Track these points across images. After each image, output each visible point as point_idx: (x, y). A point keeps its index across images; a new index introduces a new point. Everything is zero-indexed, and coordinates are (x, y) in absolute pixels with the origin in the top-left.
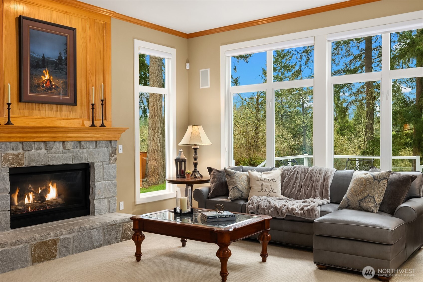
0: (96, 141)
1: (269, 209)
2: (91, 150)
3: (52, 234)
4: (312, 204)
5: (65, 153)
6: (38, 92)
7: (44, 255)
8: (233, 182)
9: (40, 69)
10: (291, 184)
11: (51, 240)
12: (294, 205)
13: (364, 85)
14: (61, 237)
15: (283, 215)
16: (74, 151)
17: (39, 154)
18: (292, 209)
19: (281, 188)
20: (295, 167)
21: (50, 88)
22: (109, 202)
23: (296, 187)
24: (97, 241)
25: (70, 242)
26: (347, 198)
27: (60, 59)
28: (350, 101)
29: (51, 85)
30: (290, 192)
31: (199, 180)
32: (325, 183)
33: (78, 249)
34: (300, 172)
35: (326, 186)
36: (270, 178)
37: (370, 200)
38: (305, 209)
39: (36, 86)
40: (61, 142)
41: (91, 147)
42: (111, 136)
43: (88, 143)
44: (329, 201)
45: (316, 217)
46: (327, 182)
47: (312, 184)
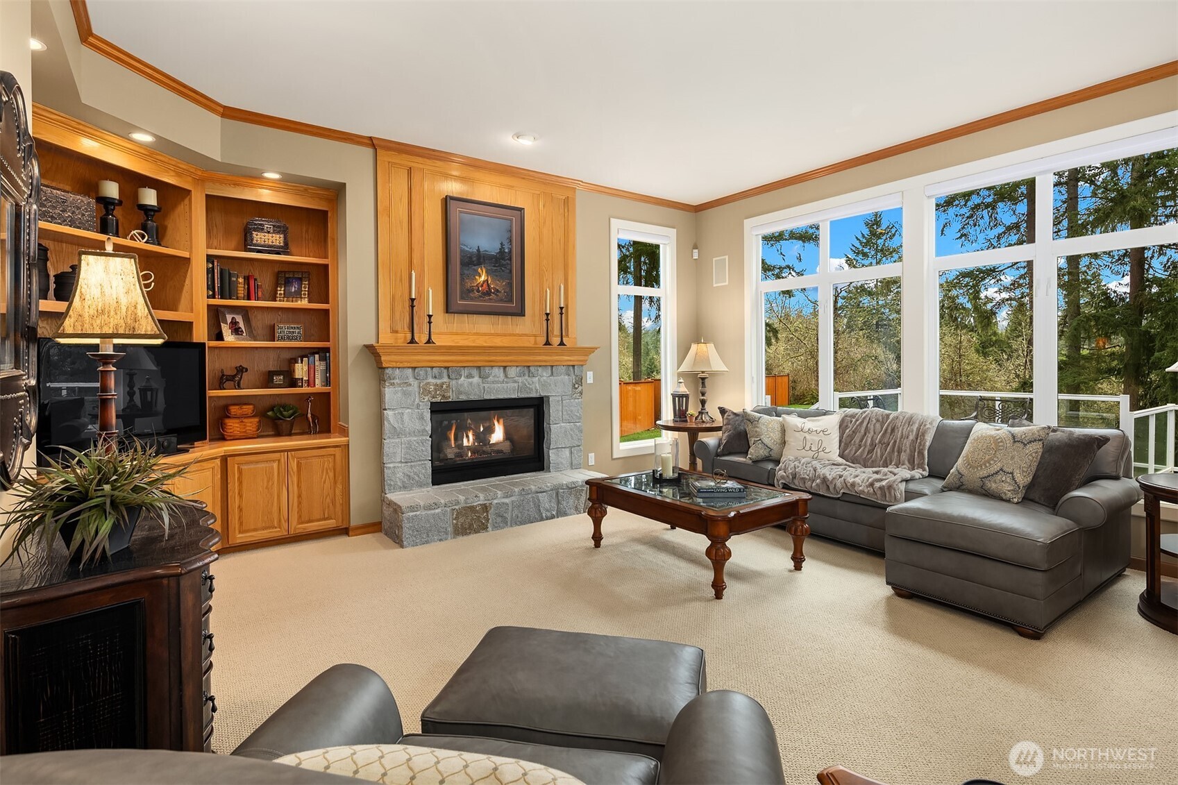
0: (552, 366)
1: (814, 480)
2: (545, 378)
3: (482, 496)
4: (892, 478)
5: (507, 383)
6: (472, 299)
7: (471, 525)
8: (756, 432)
9: (474, 267)
10: (857, 439)
11: (481, 505)
12: (857, 476)
13: (1025, 274)
14: (495, 501)
15: (838, 493)
16: (520, 380)
17: (471, 383)
18: (853, 485)
19: (838, 446)
20: (865, 412)
21: (488, 293)
22: (571, 453)
23: (865, 445)
24: (547, 510)
25: (508, 509)
26: (958, 471)
27: (502, 252)
28: (997, 299)
29: (489, 289)
30: (855, 453)
31: (708, 425)
32: (918, 441)
33: (519, 519)
34: (874, 421)
35: (921, 447)
36: (819, 429)
37: (1004, 479)
38: (877, 485)
39: (468, 290)
40: (502, 368)
41: (545, 374)
42: (573, 359)
43: (540, 369)
44: (926, 473)
45: (896, 501)
46: (923, 439)
47: (895, 442)
